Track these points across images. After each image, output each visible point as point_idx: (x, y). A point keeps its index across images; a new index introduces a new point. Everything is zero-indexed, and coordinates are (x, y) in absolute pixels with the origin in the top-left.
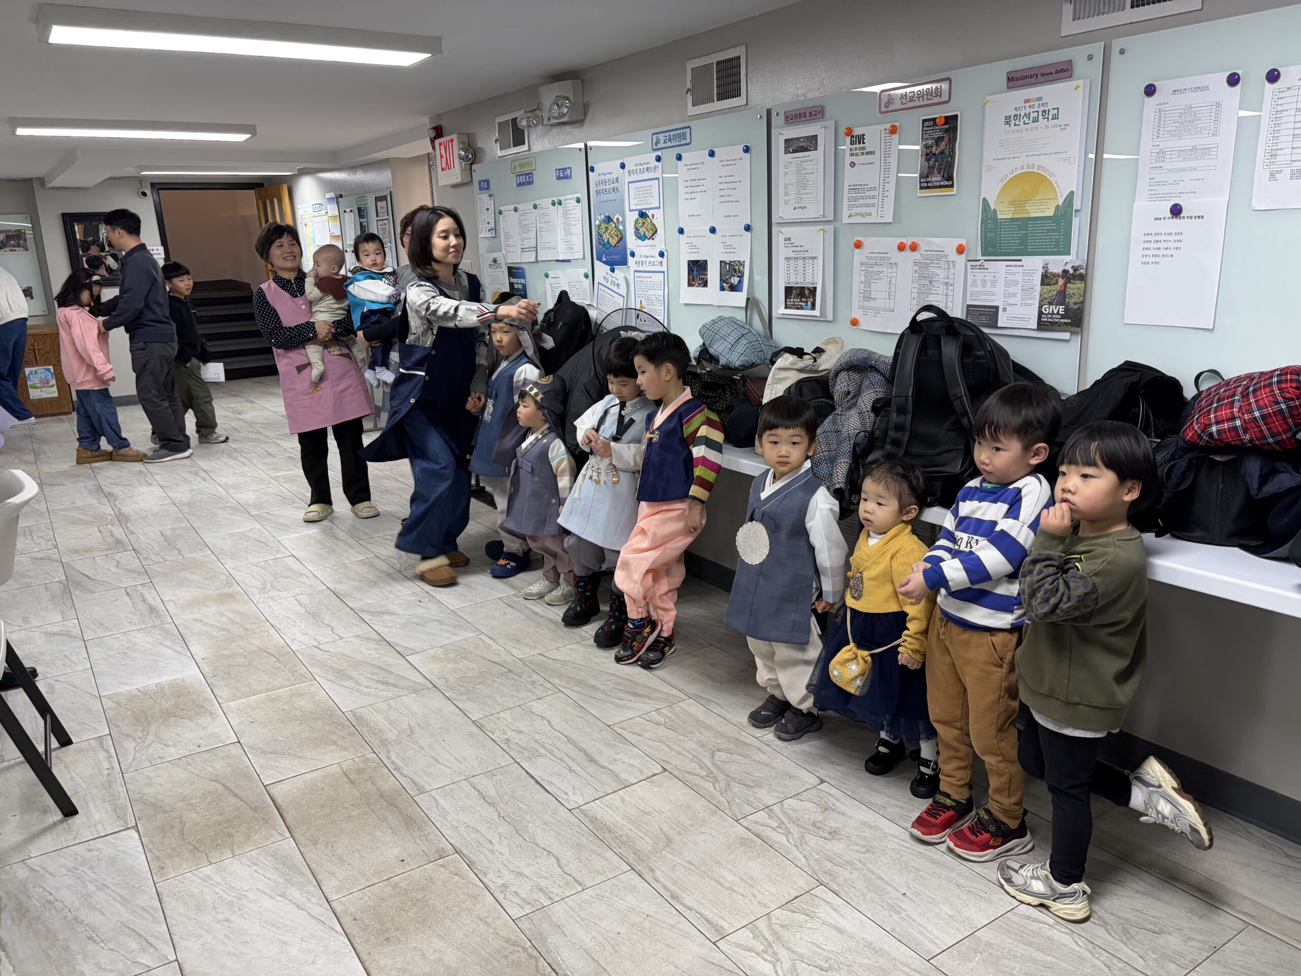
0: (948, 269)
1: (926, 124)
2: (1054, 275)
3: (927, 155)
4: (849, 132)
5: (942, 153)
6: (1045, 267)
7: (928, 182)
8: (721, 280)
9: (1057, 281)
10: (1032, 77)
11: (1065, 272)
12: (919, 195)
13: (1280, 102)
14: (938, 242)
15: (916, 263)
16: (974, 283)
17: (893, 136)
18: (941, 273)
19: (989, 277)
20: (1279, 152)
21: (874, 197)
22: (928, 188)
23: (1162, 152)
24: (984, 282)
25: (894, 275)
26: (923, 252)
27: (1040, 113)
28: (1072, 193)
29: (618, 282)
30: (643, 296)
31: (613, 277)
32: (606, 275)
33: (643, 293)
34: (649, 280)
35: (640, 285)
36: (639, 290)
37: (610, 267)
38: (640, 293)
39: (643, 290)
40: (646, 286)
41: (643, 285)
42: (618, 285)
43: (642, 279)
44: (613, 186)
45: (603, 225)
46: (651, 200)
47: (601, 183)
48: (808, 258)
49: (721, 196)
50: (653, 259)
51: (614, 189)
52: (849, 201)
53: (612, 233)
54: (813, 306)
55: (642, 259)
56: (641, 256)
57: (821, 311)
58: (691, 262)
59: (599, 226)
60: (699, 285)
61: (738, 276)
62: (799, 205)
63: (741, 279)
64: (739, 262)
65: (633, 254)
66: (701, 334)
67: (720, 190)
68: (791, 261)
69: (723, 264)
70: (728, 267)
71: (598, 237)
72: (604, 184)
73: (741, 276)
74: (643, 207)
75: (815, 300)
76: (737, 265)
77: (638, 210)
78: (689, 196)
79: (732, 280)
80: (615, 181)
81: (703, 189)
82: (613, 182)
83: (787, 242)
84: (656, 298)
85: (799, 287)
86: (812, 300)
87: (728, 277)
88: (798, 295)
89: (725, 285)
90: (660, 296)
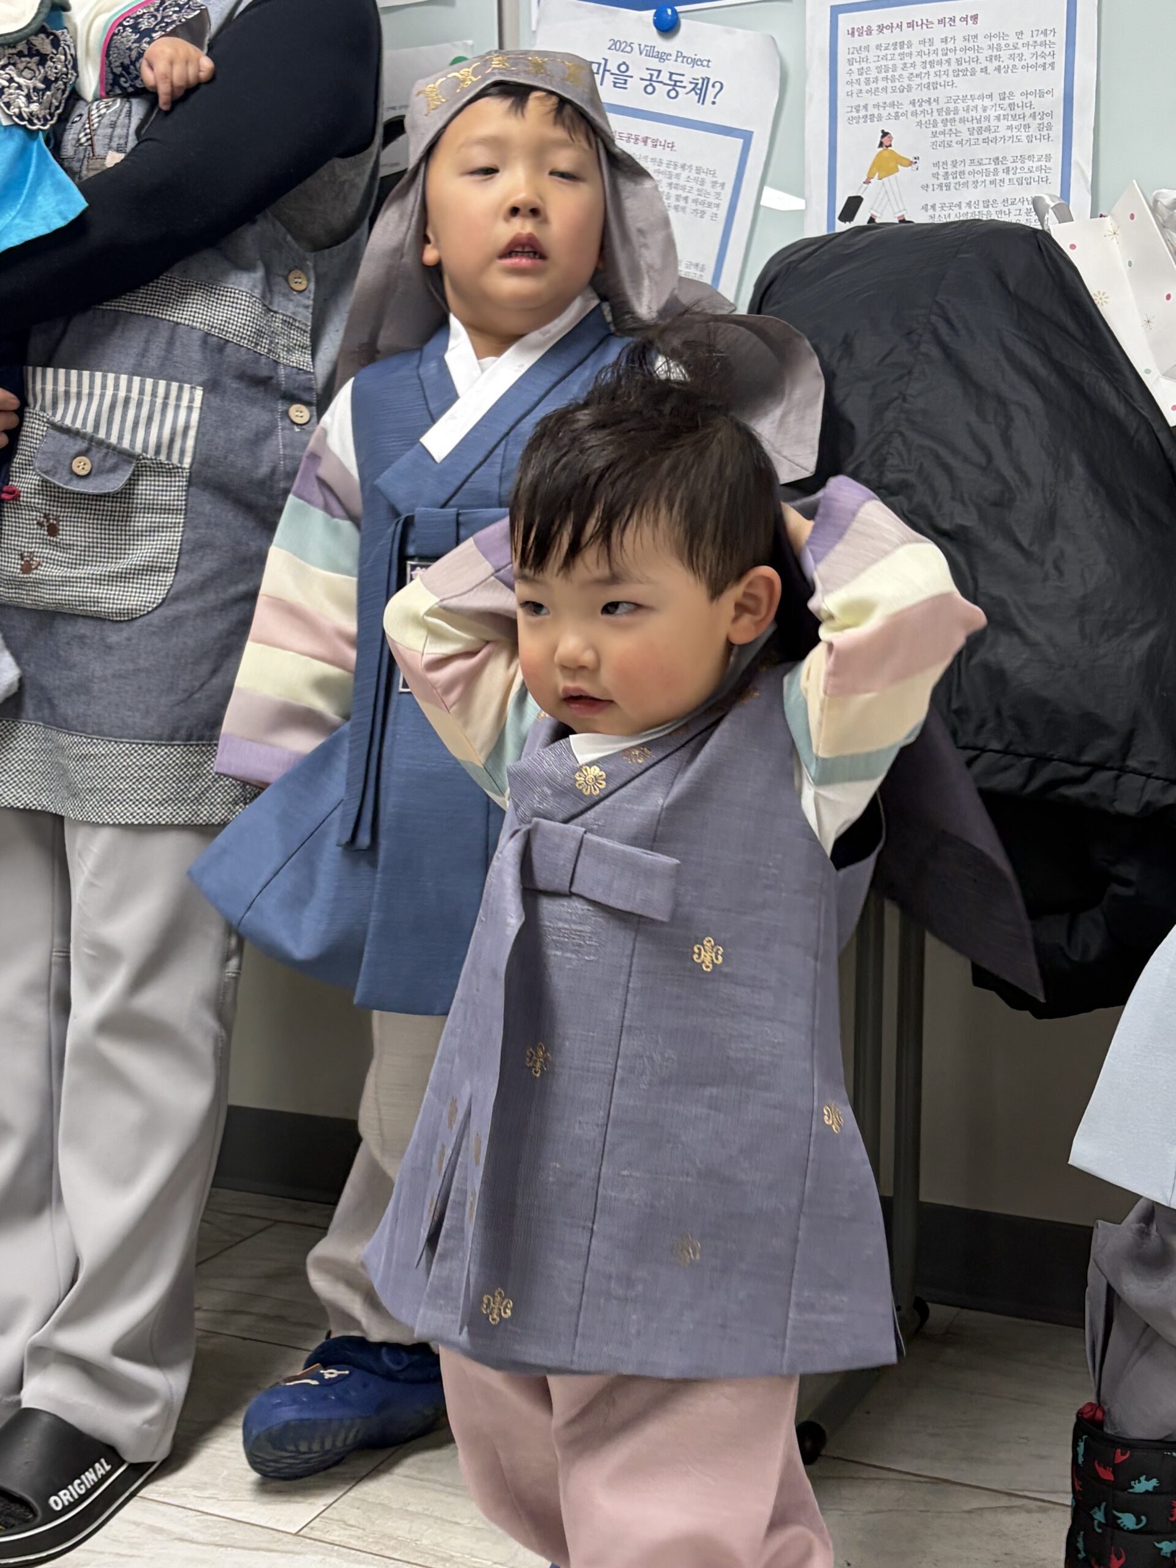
29: (699, 72)
30: (911, 108)
31: (662, 57)
32: (608, 54)
33: (905, 98)
34: (961, 30)
35: (883, 63)
36: (874, 86)
37: (649, 15)
38: (882, 98)
39: (906, 83)
40: (932, 63)
41: (907, 60)
42: (701, 89)
43: (907, 35)
84: (1011, 106)
90: (1042, 93)
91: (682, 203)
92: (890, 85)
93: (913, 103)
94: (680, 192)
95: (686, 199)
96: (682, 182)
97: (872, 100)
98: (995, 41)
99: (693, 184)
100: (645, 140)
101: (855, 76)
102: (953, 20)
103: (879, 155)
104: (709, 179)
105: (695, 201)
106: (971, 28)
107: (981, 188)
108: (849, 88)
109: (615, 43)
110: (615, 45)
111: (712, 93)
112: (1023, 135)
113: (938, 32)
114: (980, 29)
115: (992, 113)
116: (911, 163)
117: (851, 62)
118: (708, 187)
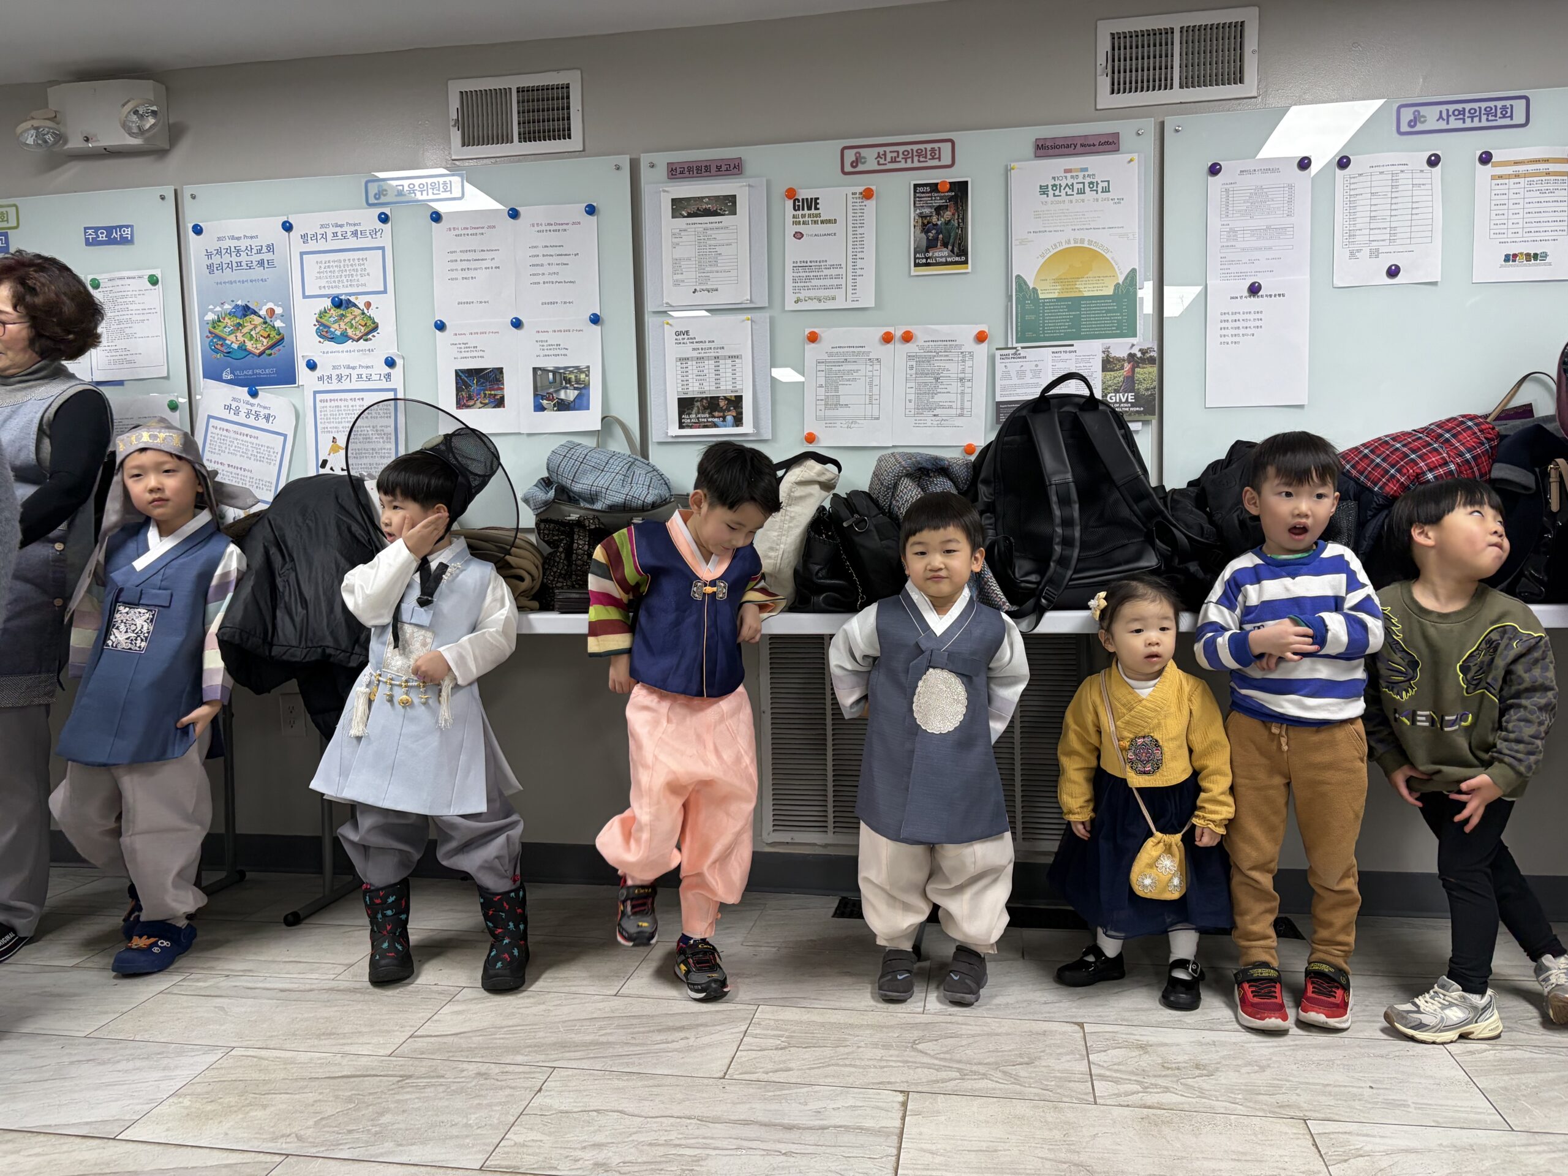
0: (964, 361)
1: (919, 189)
2: (1119, 360)
3: (924, 225)
4: (791, 194)
5: (948, 223)
6: (1106, 351)
7: (927, 258)
8: (536, 395)
9: (1123, 366)
10: (1068, 146)
11: (1131, 356)
12: (913, 273)
13: (1353, 186)
14: (945, 330)
15: (910, 357)
16: (1007, 376)
17: (866, 202)
18: (953, 368)
19: (1028, 366)
20: (1358, 232)
21: (838, 277)
22: (927, 265)
23: (1232, 230)
24: (1021, 374)
25: (878, 373)
26: (921, 343)
27: (1087, 185)
28: (1134, 271)
29: (267, 412)
30: (342, 429)
31: (253, 405)
32: (232, 403)
33: (340, 426)
34: (358, 403)
35: (332, 413)
36: (329, 421)
37: (246, 389)
38: (332, 425)
39: (340, 420)
40: (349, 414)
41: (340, 413)
42: (267, 418)
43: (339, 403)
44: (259, 257)
45: (227, 320)
46: (362, 280)
47: (224, 251)
48: (725, 358)
49: (534, 275)
50: (369, 371)
51: (261, 263)
52: (794, 281)
53: (253, 333)
54: (738, 421)
55: (338, 372)
56: (334, 368)
57: (754, 427)
58: (463, 371)
59: (215, 323)
60: (485, 405)
61: (575, 389)
62: (704, 287)
63: (584, 391)
64: (577, 368)
65: (312, 366)
66: (548, 465)
67: (534, 265)
68: (690, 363)
69: (539, 372)
70: (551, 375)
71: (212, 341)
72: (234, 254)
73: (583, 388)
74: (342, 291)
75: (741, 413)
76: (571, 372)
77: (328, 296)
78: (460, 275)
79: (562, 395)
80: (264, 250)
81: (493, 264)
82: (259, 252)
83: (680, 337)
85: (707, 398)
86: (734, 414)
87: (551, 390)
88: (705, 408)
89: (545, 402)
90: (387, 427)
91: (262, 459)
92: (335, 421)
93: (343, 427)
94: (261, 455)
95: (264, 457)
96: (262, 451)
97: (329, 426)
99: (266, 452)
100: (247, 435)
101: (323, 417)
102: (355, 400)
103: (333, 445)
104: (272, 450)
105: (267, 458)
106: (361, 403)
108: (320, 421)
110: (234, 399)
111: (271, 419)
112: (381, 440)
113: (350, 403)
115: (370, 433)
117: (321, 412)
118: (271, 453)
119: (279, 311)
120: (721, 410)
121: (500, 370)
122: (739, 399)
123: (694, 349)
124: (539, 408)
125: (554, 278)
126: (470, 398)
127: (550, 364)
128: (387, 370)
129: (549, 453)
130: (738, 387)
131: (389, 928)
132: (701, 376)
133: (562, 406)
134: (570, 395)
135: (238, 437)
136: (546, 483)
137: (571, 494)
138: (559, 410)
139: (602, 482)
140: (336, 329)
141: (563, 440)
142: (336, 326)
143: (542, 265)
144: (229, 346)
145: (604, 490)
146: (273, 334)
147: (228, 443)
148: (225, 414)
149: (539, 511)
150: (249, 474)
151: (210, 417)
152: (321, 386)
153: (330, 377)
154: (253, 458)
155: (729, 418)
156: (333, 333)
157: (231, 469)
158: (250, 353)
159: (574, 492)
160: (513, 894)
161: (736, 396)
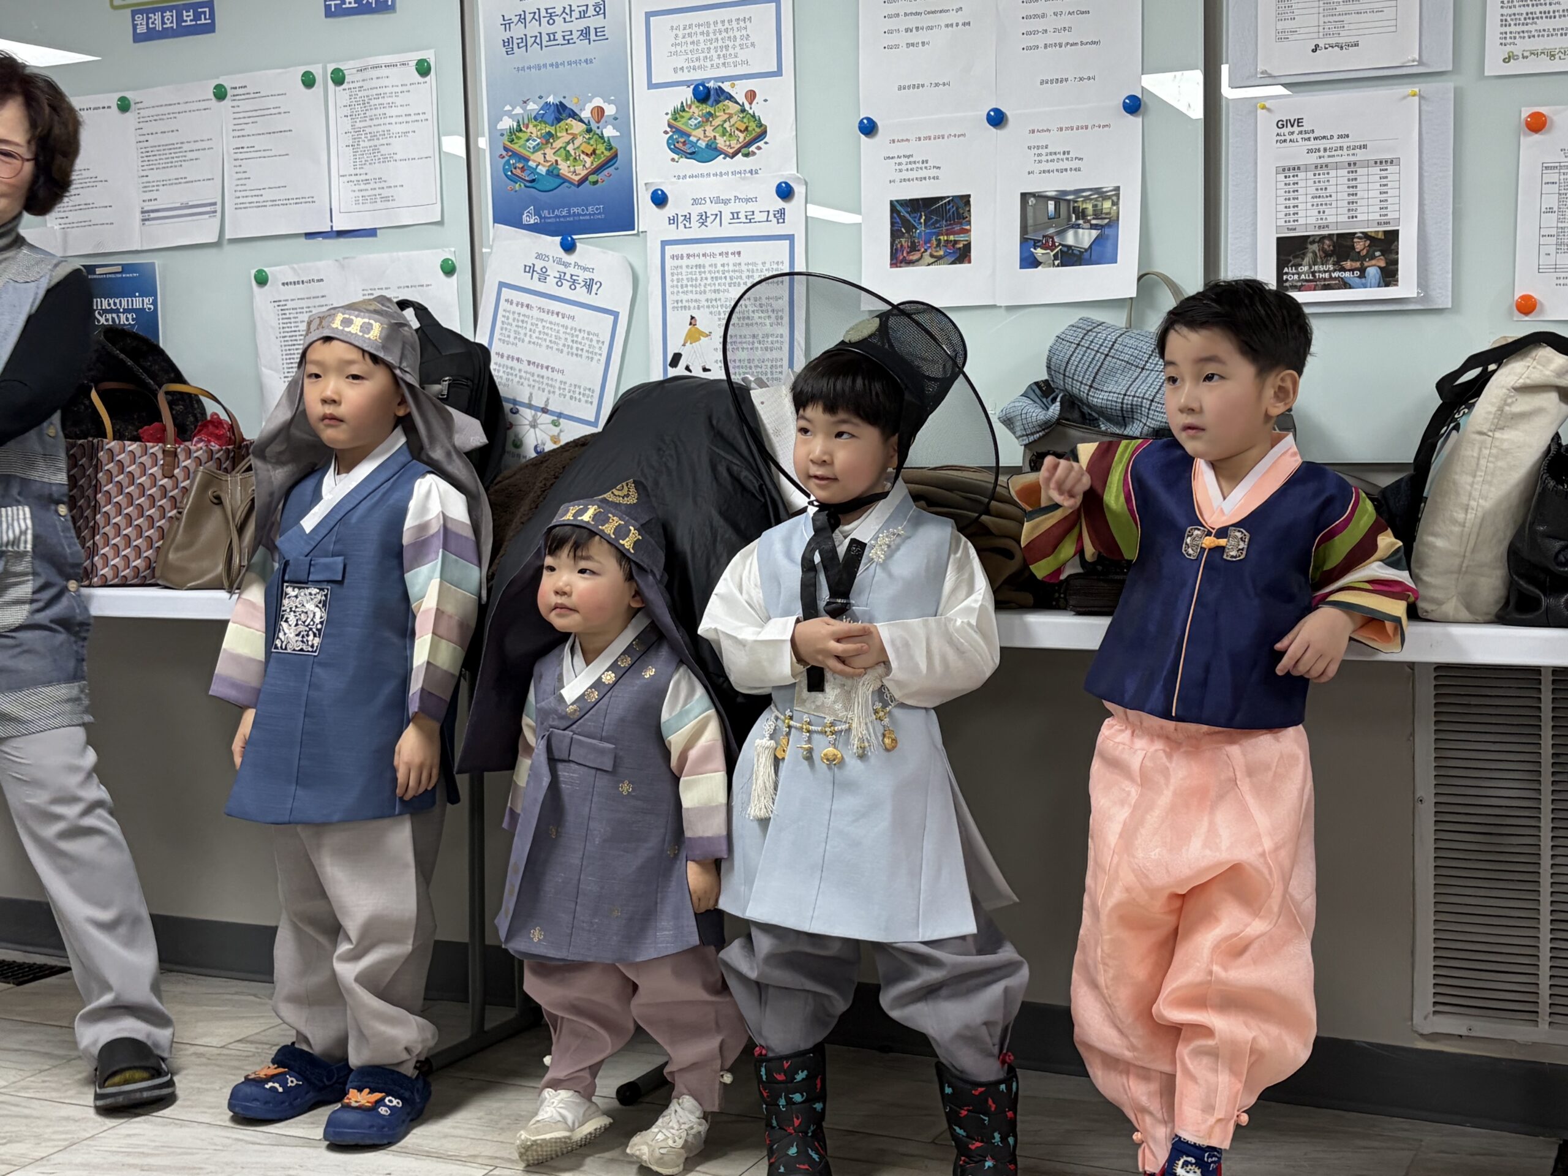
29: (588, 275)
30: (706, 304)
31: (566, 265)
32: (536, 262)
33: (703, 297)
34: (732, 259)
35: (690, 276)
36: (685, 289)
37: (558, 239)
38: (690, 296)
39: (703, 288)
40: (716, 278)
41: (703, 275)
42: (589, 285)
43: (701, 261)
44: (582, 24)
45: (531, 128)
46: (743, 55)
47: (529, 17)
48: (1367, 164)
49: (1029, 33)
50: (750, 207)
51: (585, 33)
52: (1504, 23)
53: (570, 148)
54: (1389, 276)
55: (700, 209)
56: (695, 202)
57: (1419, 285)
58: (905, 203)
59: (514, 133)
60: (938, 259)
61: (1093, 227)
62: (1333, 41)
63: (1107, 231)
64: (1097, 191)
65: (660, 199)
66: (1049, 360)
67: (1028, 17)
68: (1302, 175)
69: (1032, 201)
70: (1051, 205)
71: (508, 162)
72: (544, 21)
73: (1107, 226)
74: (708, 74)
75: (1396, 262)
76: (1087, 198)
77: (687, 83)
78: (903, 39)
79: (1070, 239)
80: (591, 12)
81: (960, 18)
82: (583, 15)
83: (1285, 130)
84: (761, 305)
85: (1330, 236)
86: (1383, 264)
87: (1051, 231)
88: (1327, 255)
89: (1039, 252)
90: (777, 299)
91: (580, 352)
92: (694, 289)
93: (707, 300)
94: (579, 346)
95: (582, 350)
96: (579, 339)
97: (685, 297)
98: (750, 267)
99: (586, 341)
100: (558, 314)
101: (675, 283)
102: (727, 253)
103: (690, 330)
105: (587, 351)
106: (736, 259)
107: (745, 351)
108: (672, 289)
109: (539, 255)
110: (539, 256)
111: (595, 287)
112: (768, 322)
113: (719, 260)
114: (742, 260)
116: (707, 336)
117: (672, 274)
118: (594, 343)
119: (610, 110)
120: (1358, 257)
121: (966, 200)
122: (1392, 236)
123: (1310, 151)
124: (1029, 262)
125: (1064, 38)
126: (913, 248)
127: (1050, 186)
128: (780, 204)
129: (1051, 341)
130: (1391, 216)
131: (797, 1122)
132: (1321, 197)
133: (1070, 257)
134: (1083, 237)
135: (544, 316)
136: (1044, 391)
137: (1086, 410)
138: (1062, 265)
139: (1144, 387)
140: (701, 140)
141: (1074, 317)
142: (699, 133)
143: (1043, 16)
144: (534, 171)
145: (1146, 403)
146: (601, 148)
147: (529, 326)
148: (525, 281)
149: (1031, 438)
150: (559, 377)
151: (502, 285)
152: (673, 233)
153: (688, 218)
154: (565, 350)
155: (1373, 272)
156: (694, 145)
157: (532, 369)
158: (565, 180)
159: (1089, 406)
160: (1003, 1087)
161: (1385, 232)
